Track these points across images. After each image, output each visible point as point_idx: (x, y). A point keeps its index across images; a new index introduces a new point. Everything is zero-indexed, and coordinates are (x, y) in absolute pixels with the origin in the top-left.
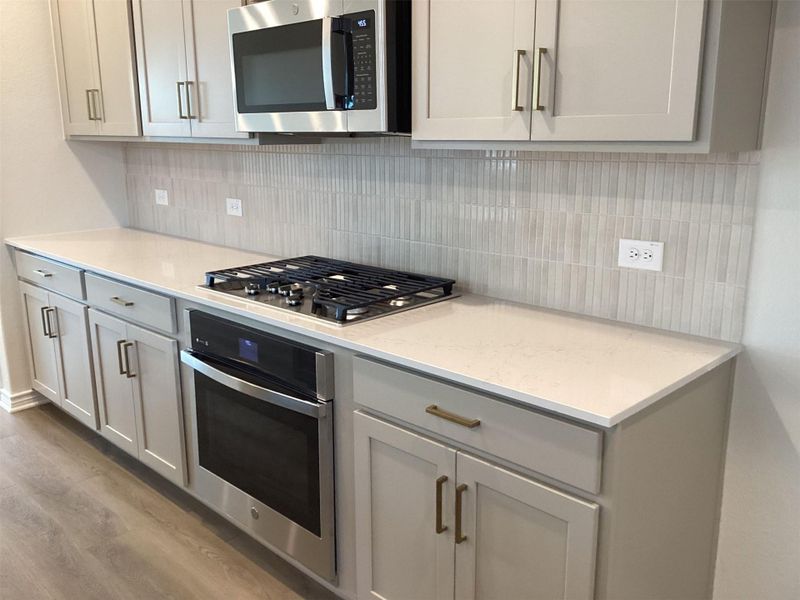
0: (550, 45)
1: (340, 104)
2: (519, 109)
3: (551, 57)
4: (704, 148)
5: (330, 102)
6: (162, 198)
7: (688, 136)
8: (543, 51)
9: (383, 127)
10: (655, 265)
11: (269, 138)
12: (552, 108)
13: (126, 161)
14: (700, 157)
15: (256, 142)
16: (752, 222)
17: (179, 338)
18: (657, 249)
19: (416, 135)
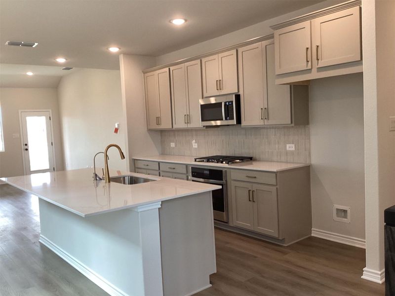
0: (266, 107)
1: (226, 119)
2: (262, 119)
3: (267, 109)
4: (293, 125)
5: (224, 118)
6: (173, 145)
7: (290, 123)
8: (265, 108)
9: (235, 123)
10: (293, 149)
11: (207, 127)
12: (268, 119)
13: (161, 136)
14: (293, 127)
15: (205, 128)
16: (310, 139)
17: (188, 175)
18: (293, 145)
19: (242, 125)
